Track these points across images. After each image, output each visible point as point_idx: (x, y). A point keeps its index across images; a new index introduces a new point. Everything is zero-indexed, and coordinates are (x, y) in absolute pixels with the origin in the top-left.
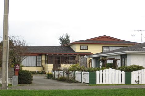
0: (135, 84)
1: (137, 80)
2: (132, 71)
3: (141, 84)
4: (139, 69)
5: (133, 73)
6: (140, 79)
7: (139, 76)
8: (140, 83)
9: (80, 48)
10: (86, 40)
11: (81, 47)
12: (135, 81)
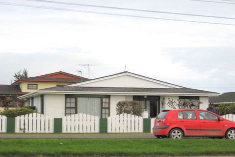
0: (19, 133)
1: (22, 127)
2: (16, 115)
3: (28, 133)
4: (26, 114)
5: (18, 118)
6: (26, 127)
7: (26, 122)
8: (26, 131)
9: (28, 87)
10: (36, 77)
11: (29, 85)
12: (20, 129)
